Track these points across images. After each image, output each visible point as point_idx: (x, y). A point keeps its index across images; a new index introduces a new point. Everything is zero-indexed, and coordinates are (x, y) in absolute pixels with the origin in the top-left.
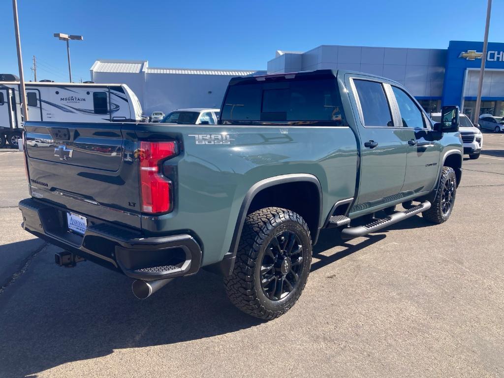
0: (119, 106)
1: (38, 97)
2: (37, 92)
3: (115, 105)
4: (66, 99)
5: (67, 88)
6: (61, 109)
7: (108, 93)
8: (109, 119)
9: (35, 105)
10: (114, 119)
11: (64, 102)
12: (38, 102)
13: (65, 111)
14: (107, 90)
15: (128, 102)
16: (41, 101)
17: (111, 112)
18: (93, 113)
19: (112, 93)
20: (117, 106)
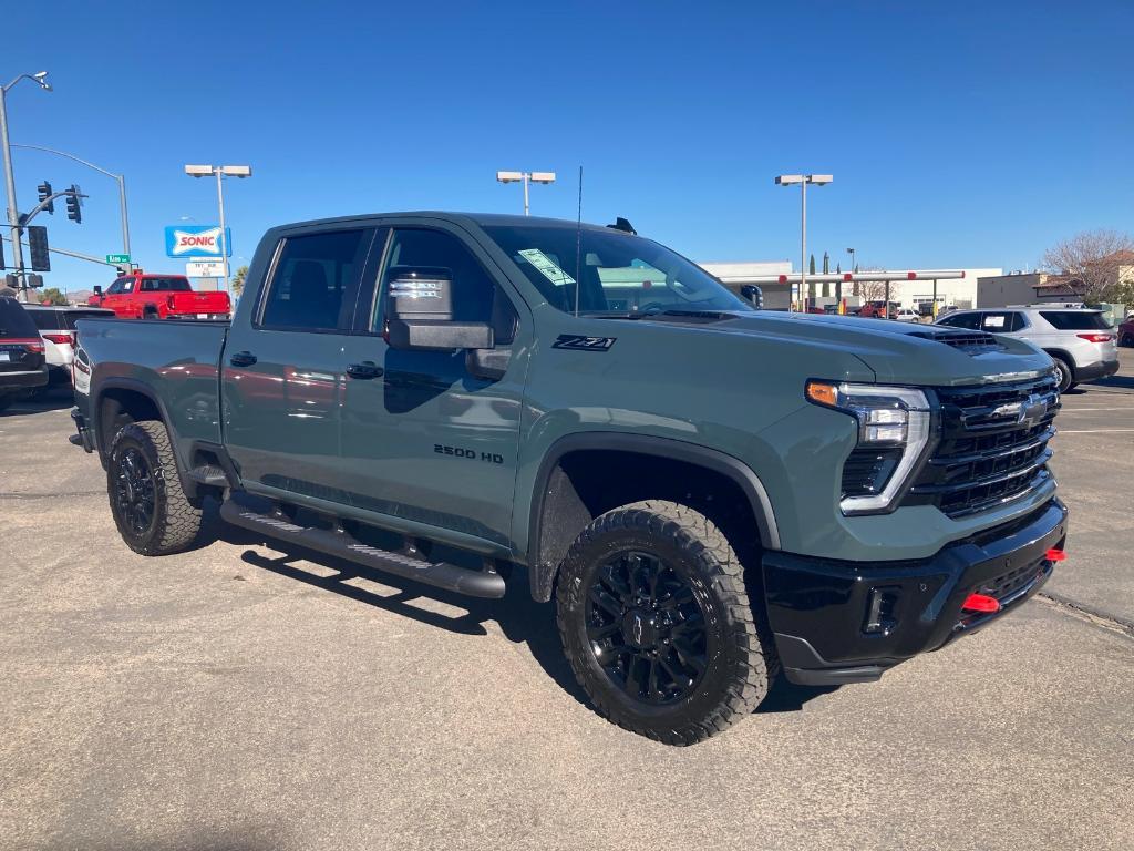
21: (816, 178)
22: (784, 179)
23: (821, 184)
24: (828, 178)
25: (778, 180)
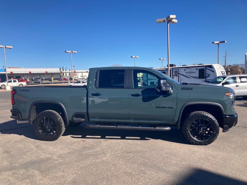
0: (210, 75)
1: (178, 73)
2: (178, 70)
3: (208, 74)
4: (188, 73)
5: (189, 68)
6: (186, 77)
7: (205, 69)
8: (205, 80)
9: (177, 76)
10: (207, 80)
11: (187, 74)
12: (178, 74)
13: (187, 78)
14: (205, 67)
15: (214, 72)
16: (179, 74)
17: (206, 77)
18: (198, 78)
19: (207, 69)
20: (209, 75)
21: (73, 52)
22: (67, 51)
23: (75, 53)
24: (76, 52)
25: (66, 52)
